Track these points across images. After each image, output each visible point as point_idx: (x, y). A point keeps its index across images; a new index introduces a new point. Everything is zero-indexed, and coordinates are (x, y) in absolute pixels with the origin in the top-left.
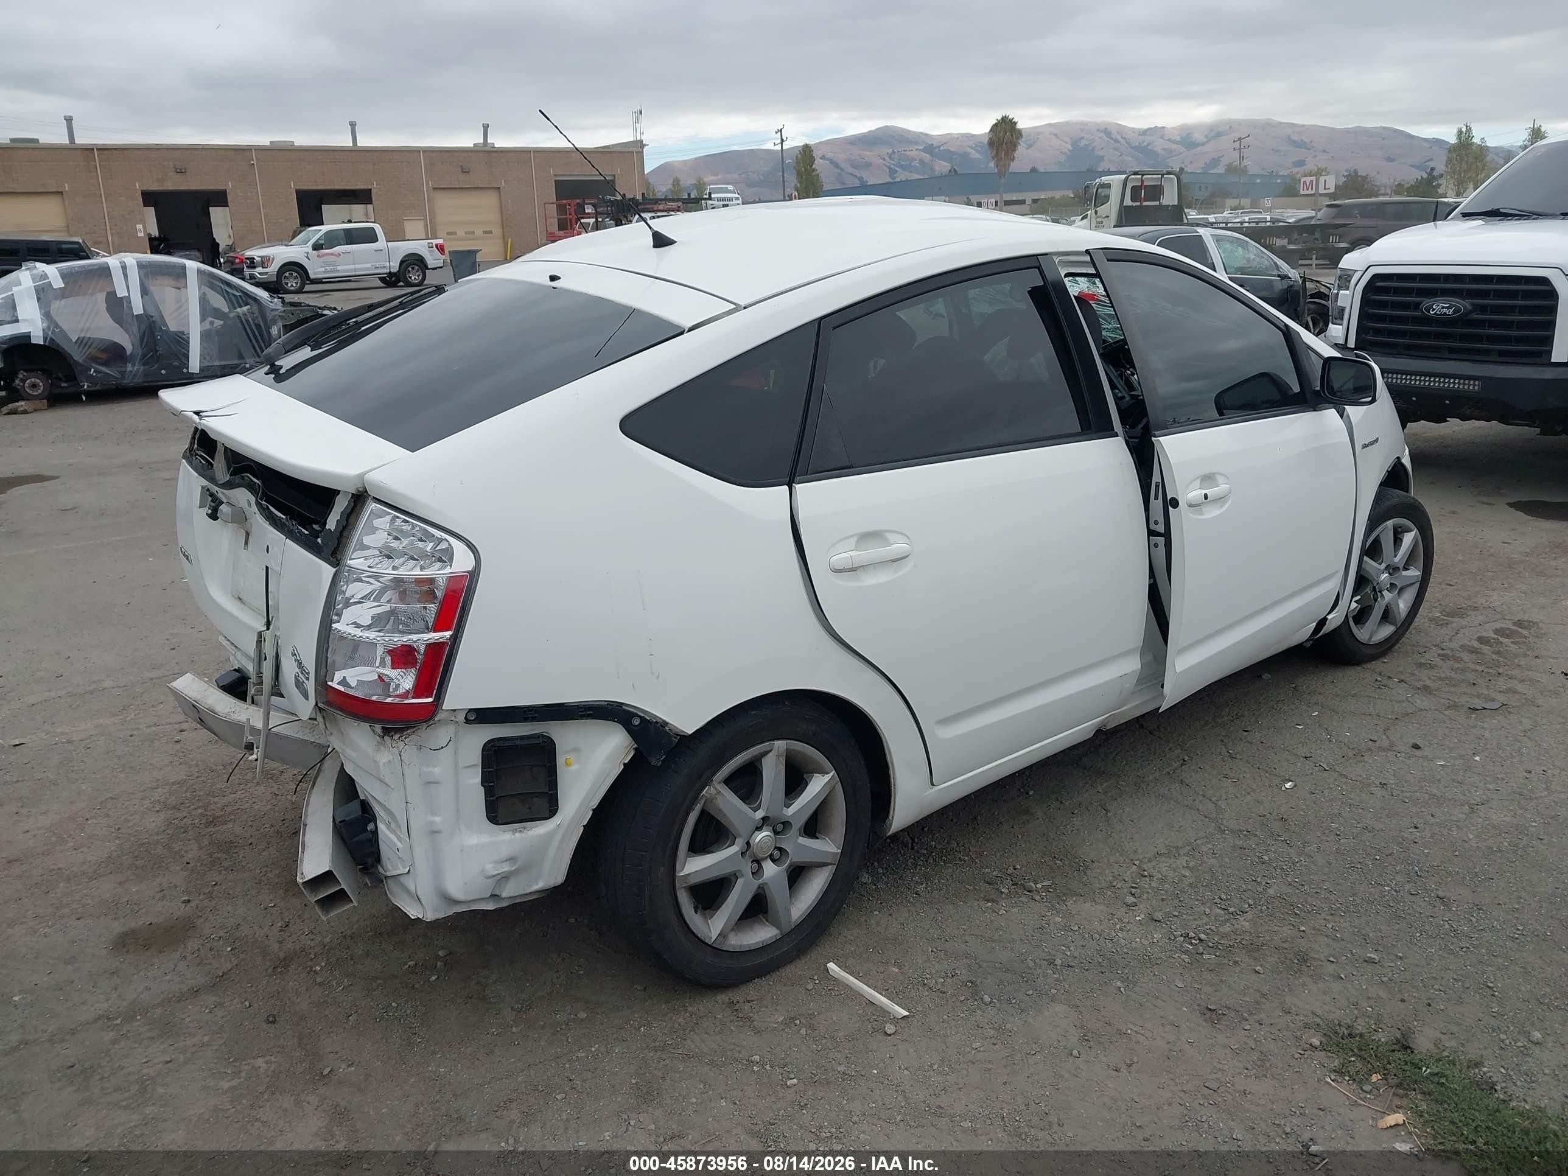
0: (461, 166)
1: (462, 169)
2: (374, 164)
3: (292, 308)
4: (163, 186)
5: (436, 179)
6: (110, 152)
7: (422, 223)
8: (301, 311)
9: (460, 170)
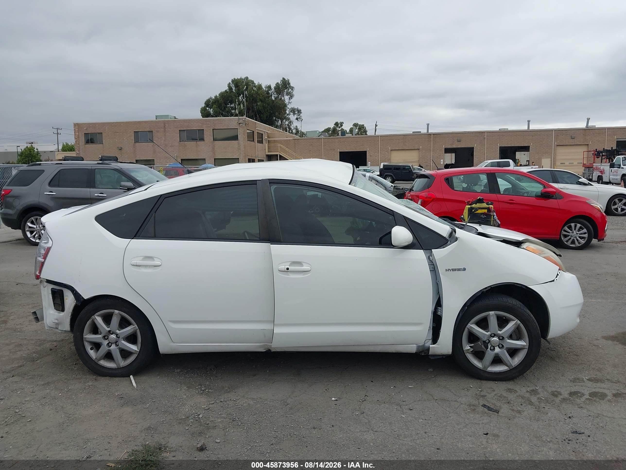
0: (571, 136)
1: (571, 137)
2: (532, 136)
3: (397, 190)
4: (452, 146)
5: (558, 142)
6: (437, 135)
7: (550, 159)
8: (400, 191)
9: (571, 138)
